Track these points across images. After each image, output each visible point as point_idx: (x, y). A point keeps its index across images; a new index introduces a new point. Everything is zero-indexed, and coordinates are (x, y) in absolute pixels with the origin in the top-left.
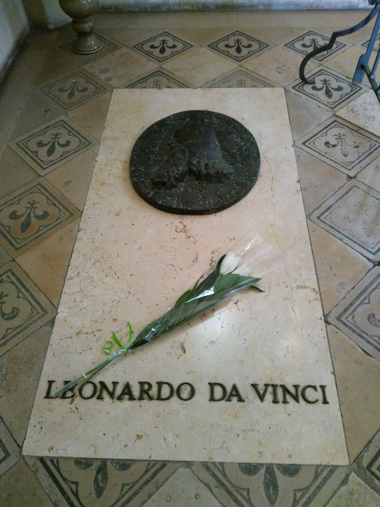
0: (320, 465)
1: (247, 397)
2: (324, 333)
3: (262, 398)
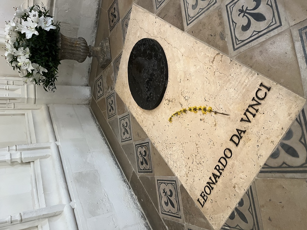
1: (245, 128)
3: (249, 121)
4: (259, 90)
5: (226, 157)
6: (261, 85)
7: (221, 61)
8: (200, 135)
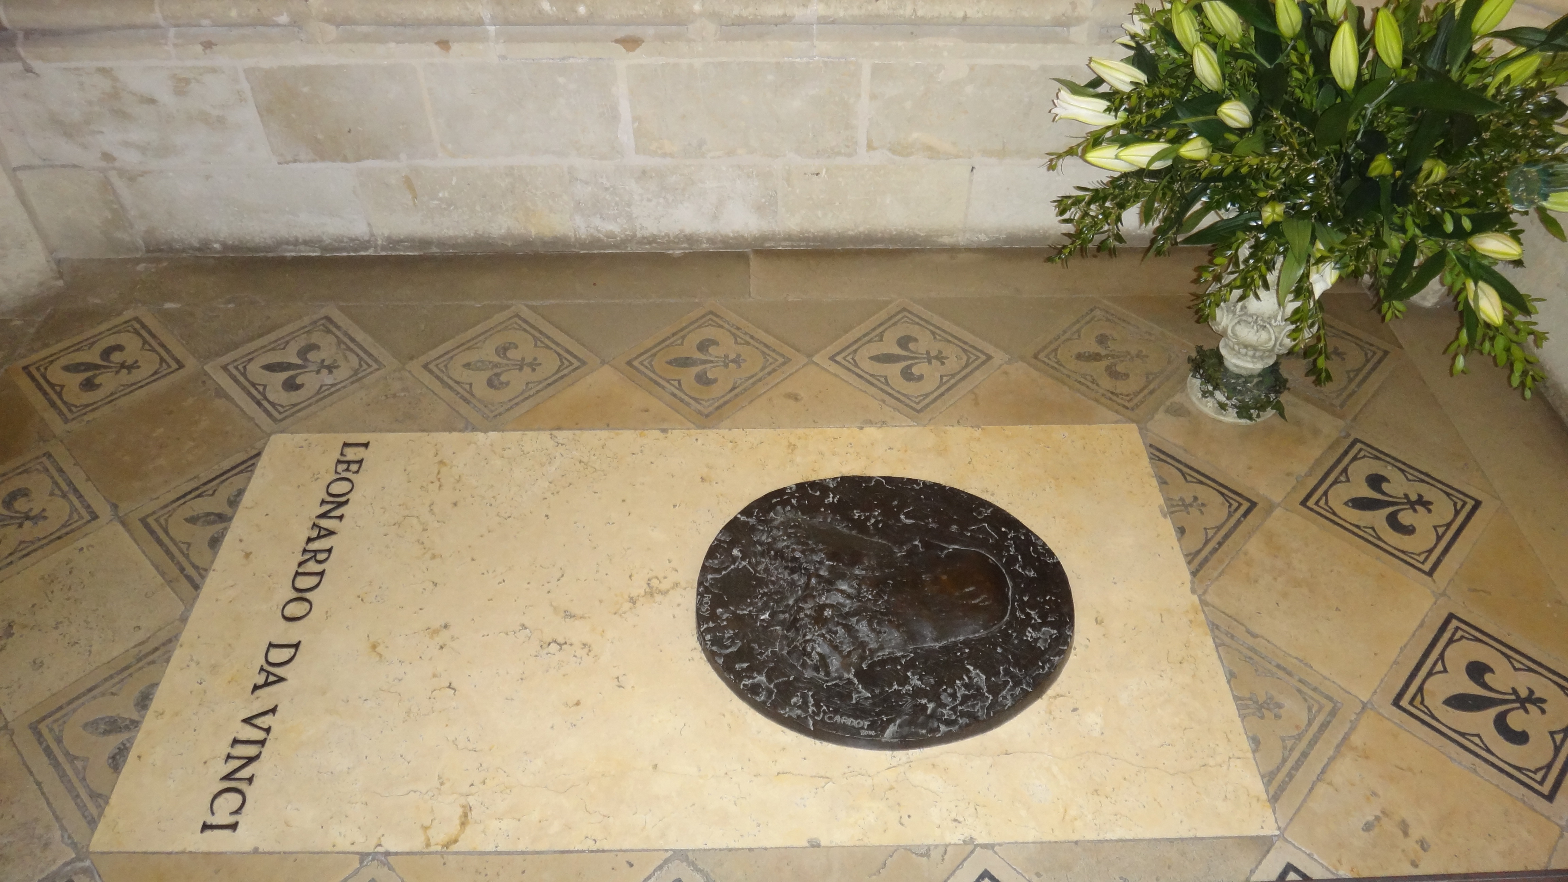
0: (107, 803)
1: (258, 698)
2: (343, 845)
3: (247, 721)
4: (238, 812)
5: (301, 596)
6: (233, 827)
7: (425, 828)
8: (431, 586)
